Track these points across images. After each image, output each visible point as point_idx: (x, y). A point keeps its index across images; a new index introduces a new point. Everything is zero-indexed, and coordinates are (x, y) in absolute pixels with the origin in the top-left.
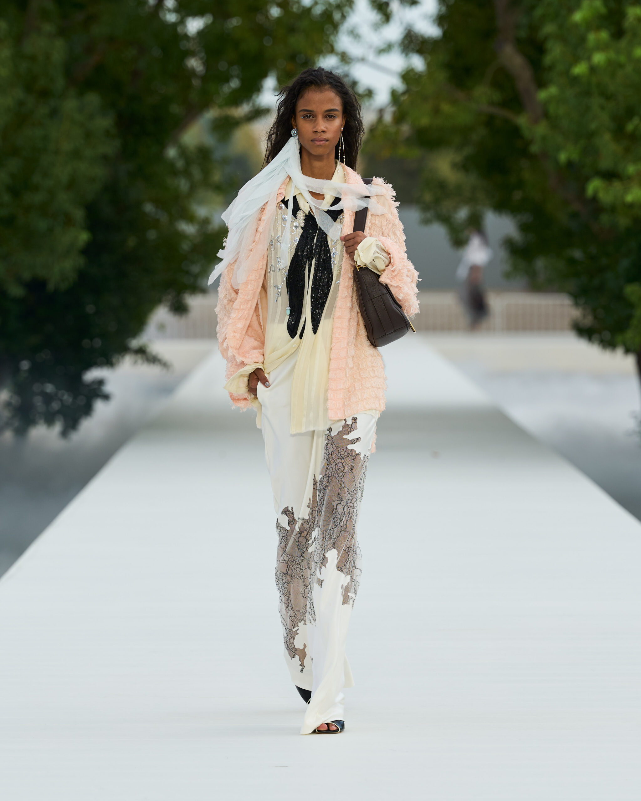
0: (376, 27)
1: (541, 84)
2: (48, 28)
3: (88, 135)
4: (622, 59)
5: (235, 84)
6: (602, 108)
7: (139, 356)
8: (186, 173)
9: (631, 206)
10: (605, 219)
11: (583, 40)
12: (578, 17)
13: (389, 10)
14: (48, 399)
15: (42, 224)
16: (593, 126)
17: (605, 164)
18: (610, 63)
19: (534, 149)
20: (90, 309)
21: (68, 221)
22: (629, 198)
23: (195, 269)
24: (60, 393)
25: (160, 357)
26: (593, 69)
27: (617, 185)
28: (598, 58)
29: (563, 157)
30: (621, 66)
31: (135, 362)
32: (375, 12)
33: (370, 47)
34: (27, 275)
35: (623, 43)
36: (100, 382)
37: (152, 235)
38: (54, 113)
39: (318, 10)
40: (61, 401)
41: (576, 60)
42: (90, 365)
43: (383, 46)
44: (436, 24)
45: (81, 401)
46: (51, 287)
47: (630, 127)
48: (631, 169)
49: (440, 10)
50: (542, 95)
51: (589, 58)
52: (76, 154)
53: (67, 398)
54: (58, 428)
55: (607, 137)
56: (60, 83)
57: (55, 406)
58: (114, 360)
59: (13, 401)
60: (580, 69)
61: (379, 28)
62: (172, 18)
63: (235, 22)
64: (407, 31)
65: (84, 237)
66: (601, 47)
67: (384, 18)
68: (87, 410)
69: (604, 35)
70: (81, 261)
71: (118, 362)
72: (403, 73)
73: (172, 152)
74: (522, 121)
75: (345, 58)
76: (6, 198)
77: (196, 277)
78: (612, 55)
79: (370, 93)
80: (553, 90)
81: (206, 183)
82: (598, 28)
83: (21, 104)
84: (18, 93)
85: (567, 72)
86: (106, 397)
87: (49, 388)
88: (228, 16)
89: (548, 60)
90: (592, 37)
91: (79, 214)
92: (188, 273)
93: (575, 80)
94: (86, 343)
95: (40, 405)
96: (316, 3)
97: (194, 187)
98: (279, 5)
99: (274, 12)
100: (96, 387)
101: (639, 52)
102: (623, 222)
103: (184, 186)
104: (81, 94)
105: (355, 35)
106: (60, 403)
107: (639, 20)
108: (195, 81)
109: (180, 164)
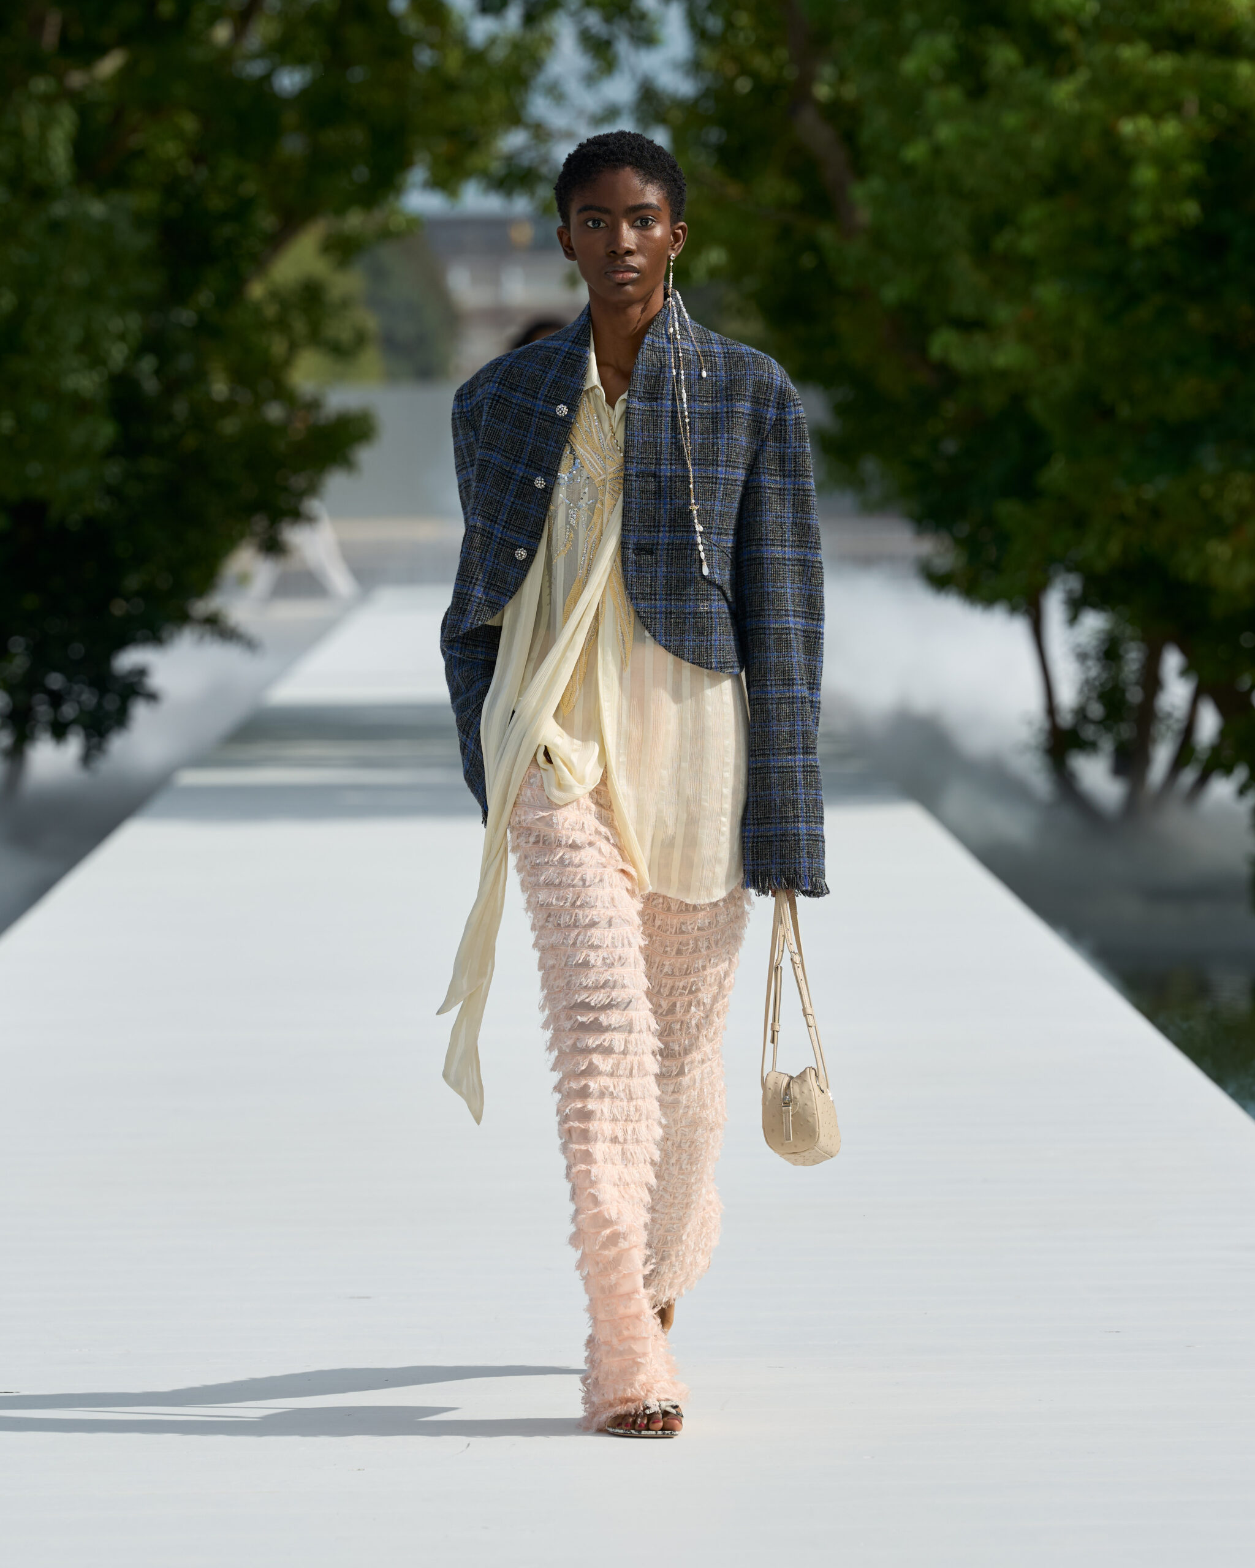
0: (590, 80)
1: (860, 172)
2: (43, 84)
3: (113, 262)
4: (985, 133)
5: (361, 173)
6: (955, 213)
7: (208, 627)
8: (282, 324)
9: (1003, 375)
11: (919, 102)
12: (910, 66)
13: (611, 54)
15: (40, 411)
16: (939, 244)
17: (962, 306)
18: (963, 139)
19: (846, 281)
20: (123, 549)
21: (81, 409)
22: (1000, 361)
23: (298, 481)
24: (76, 688)
25: (242, 630)
26: (937, 151)
27: (979, 338)
28: (945, 132)
30: (982, 144)
31: (201, 638)
32: (587, 55)
33: (580, 113)
34: (13, 495)
35: (986, 107)
36: (141, 673)
37: (229, 426)
39: (499, 54)
40: (79, 702)
41: (911, 136)
42: (123, 642)
44: (689, 77)
45: (111, 703)
46: (54, 515)
47: (1000, 243)
48: (1003, 313)
49: (694, 55)
50: (859, 191)
51: (930, 134)
52: (94, 294)
53: (88, 697)
54: (74, 746)
55: (964, 260)
57: (69, 711)
58: (164, 634)
60: (915, 152)
61: (595, 82)
62: (255, 69)
63: (358, 74)
65: (106, 431)
66: (949, 114)
67: (604, 66)
68: (120, 719)
69: (954, 94)
71: (171, 636)
73: (257, 290)
74: (826, 235)
75: (540, 133)
80: (875, 184)
81: (316, 338)
85: (894, 158)
86: (152, 697)
87: (55, 681)
88: (347, 64)
89: (866, 136)
90: (934, 99)
92: (285, 489)
93: (908, 170)
94: (119, 607)
95: (43, 710)
96: (493, 41)
97: (293, 347)
98: (432, 46)
99: (424, 57)
100: (135, 680)
101: (1011, 120)
102: (993, 400)
103: (278, 346)
104: (100, 192)
105: (556, 93)
106: (76, 706)
107: (1011, 70)
108: (298, 173)
109: (271, 311)
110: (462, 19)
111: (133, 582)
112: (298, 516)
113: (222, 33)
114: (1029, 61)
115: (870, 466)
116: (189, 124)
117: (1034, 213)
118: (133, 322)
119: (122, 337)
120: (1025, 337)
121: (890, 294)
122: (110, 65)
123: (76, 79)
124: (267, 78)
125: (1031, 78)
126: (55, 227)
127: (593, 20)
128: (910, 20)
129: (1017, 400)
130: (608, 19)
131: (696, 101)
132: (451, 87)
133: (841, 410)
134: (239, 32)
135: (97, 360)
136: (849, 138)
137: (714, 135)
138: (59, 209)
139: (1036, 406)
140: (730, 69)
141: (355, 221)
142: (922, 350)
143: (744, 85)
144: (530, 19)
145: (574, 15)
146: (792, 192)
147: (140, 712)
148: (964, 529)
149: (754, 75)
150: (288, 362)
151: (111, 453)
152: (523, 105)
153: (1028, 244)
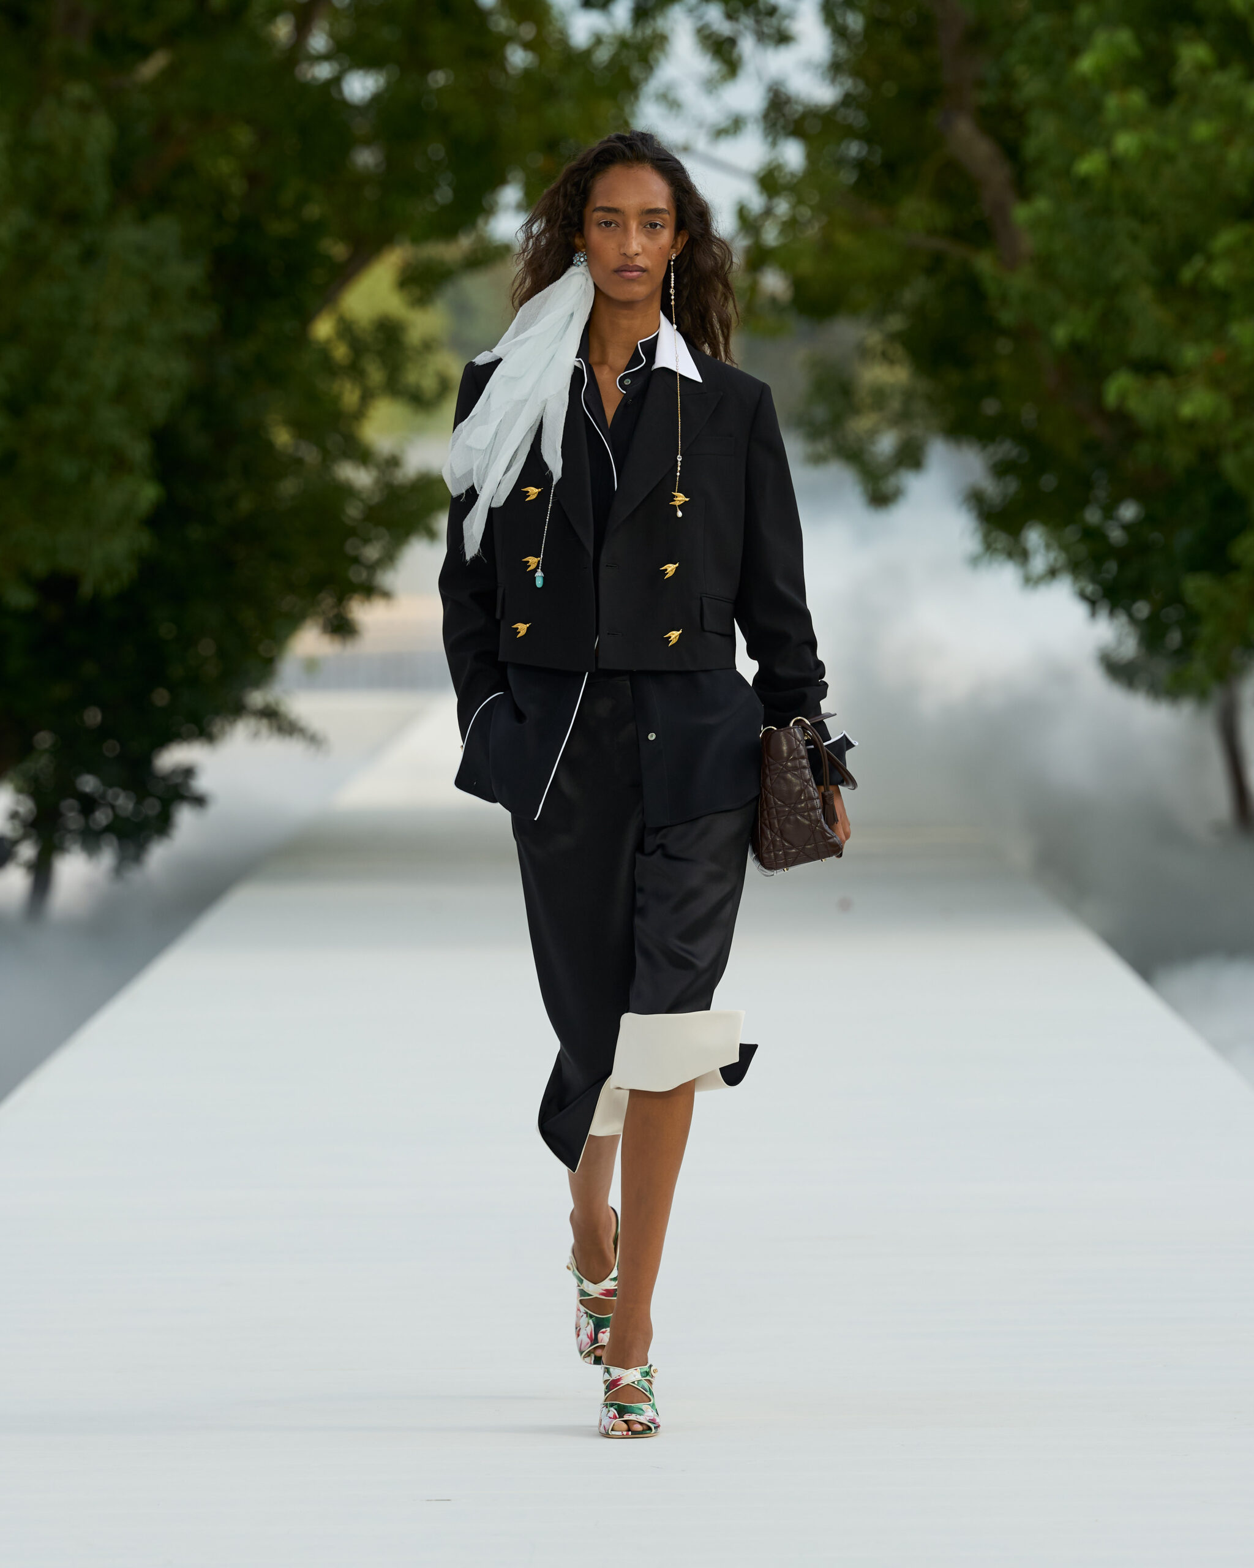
0: (711, 86)
1: (1023, 191)
2: (78, 91)
3: (156, 296)
4: (1172, 144)
5: (444, 194)
6: (1135, 238)
7: (265, 722)
8: (354, 370)
9: (1192, 425)
10: (1144, 451)
11: (1097, 107)
12: (1086, 64)
13: (735, 55)
14: (88, 804)
15: (69, 469)
16: (1117, 273)
17: (1141, 345)
18: (1147, 151)
19: (1007, 317)
20: (166, 630)
21: (119, 464)
22: (1187, 410)
23: (372, 552)
24: (110, 792)
25: (303, 723)
26: (1115, 164)
27: (1162, 384)
28: (1125, 143)
29: (1061, 334)
30: (1169, 158)
31: (256, 735)
32: (709, 57)
33: (700, 125)
34: (40, 567)
35: (1173, 114)
36: (188, 772)
37: (288, 487)
38: (89, 255)
39: (603, 55)
40: (113, 807)
41: (1086, 146)
42: (167, 738)
43: (724, 123)
44: (827, 82)
45: (152, 807)
46: (86, 589)
47: (1187, 274)
48: (1190, 354)
49: (835, 55)
50: (1021, 213)
51: (1108, 144)
52: (133, 334)
53: (124, 802)
54: (106, 859)
55: (1145, 294)
56: (102, 195)
57: (102, 817)
58: (215, 730)
59: (22, 810)
60: (1090, 164)
61: (716, 88)
62: (323, 71)
63: (439, 78)
64: (771, 94)
65: (149, 493)
66: (1127, 122)
67: (725, 69)
68: (162, 825)
69: (1136, 99)
70: (144, 540)
71: (223, 732)
72: (762, 174)
73: (323, 328)
74: (984, 263)
77: (373, 567)
78: (1151, 136)
80: (1042, 204)
81: (394, 386)
82: (1127, 84)
83: (25, 237)
84: (19, 217)
85: (1066, 172)
86: (199, 801)
87: (89, 783)
88: (427, 66)
89: (1032, 147)
90: (1112, 102)
91: (139, 450)
92: (356, 560)
93: (1082, 185)
94: (161, 697)
95: (72, 817)
96: (598, 40)
97: (367, 397)
98: (527, 46)
99: (518, 58)
100: (179, 780)
101: (1203, 130)
102: (1179, 457)
103: (350, 396)
104: (143, 218)
105: (670, 101)
106: (110, 812)
107: (1203, 70)
108: (370, 193)
109: (341, 352)
110: (562, 14)
112: (370, 591)
113: (283, 29)
114: (1223, 63)
115: (1034, 537)
116: (244, 136)
117: (1226, 238)
118: (179, 368)
119: (165, 385)
120: (1216, 383)
122: (152, 67)
123: (113, 82)
124: (336, 81)
125: (1226, 80)
126: (89, 253)
127: (714, 15)
128: (1084, 13)
129: (1208, 456)
130: (730, 16)
131: (834, 109)
133: (1001, 470)
134: (302, 29)
135: (137, 412)
136: (1011, 151)
137: (854, 149)
139: (1230, 464)
141: (435, 250)
142: (1098, 397)
143: (890, 89)
144: (641, 14)
145: (691, 11)
146: (942, 217)
147: (185, 817)
148: (1143, 609)
149: (902, 77)
150: (360, 414)
151: (152, 520)
152: (633, 114)
153: (1220, 274)
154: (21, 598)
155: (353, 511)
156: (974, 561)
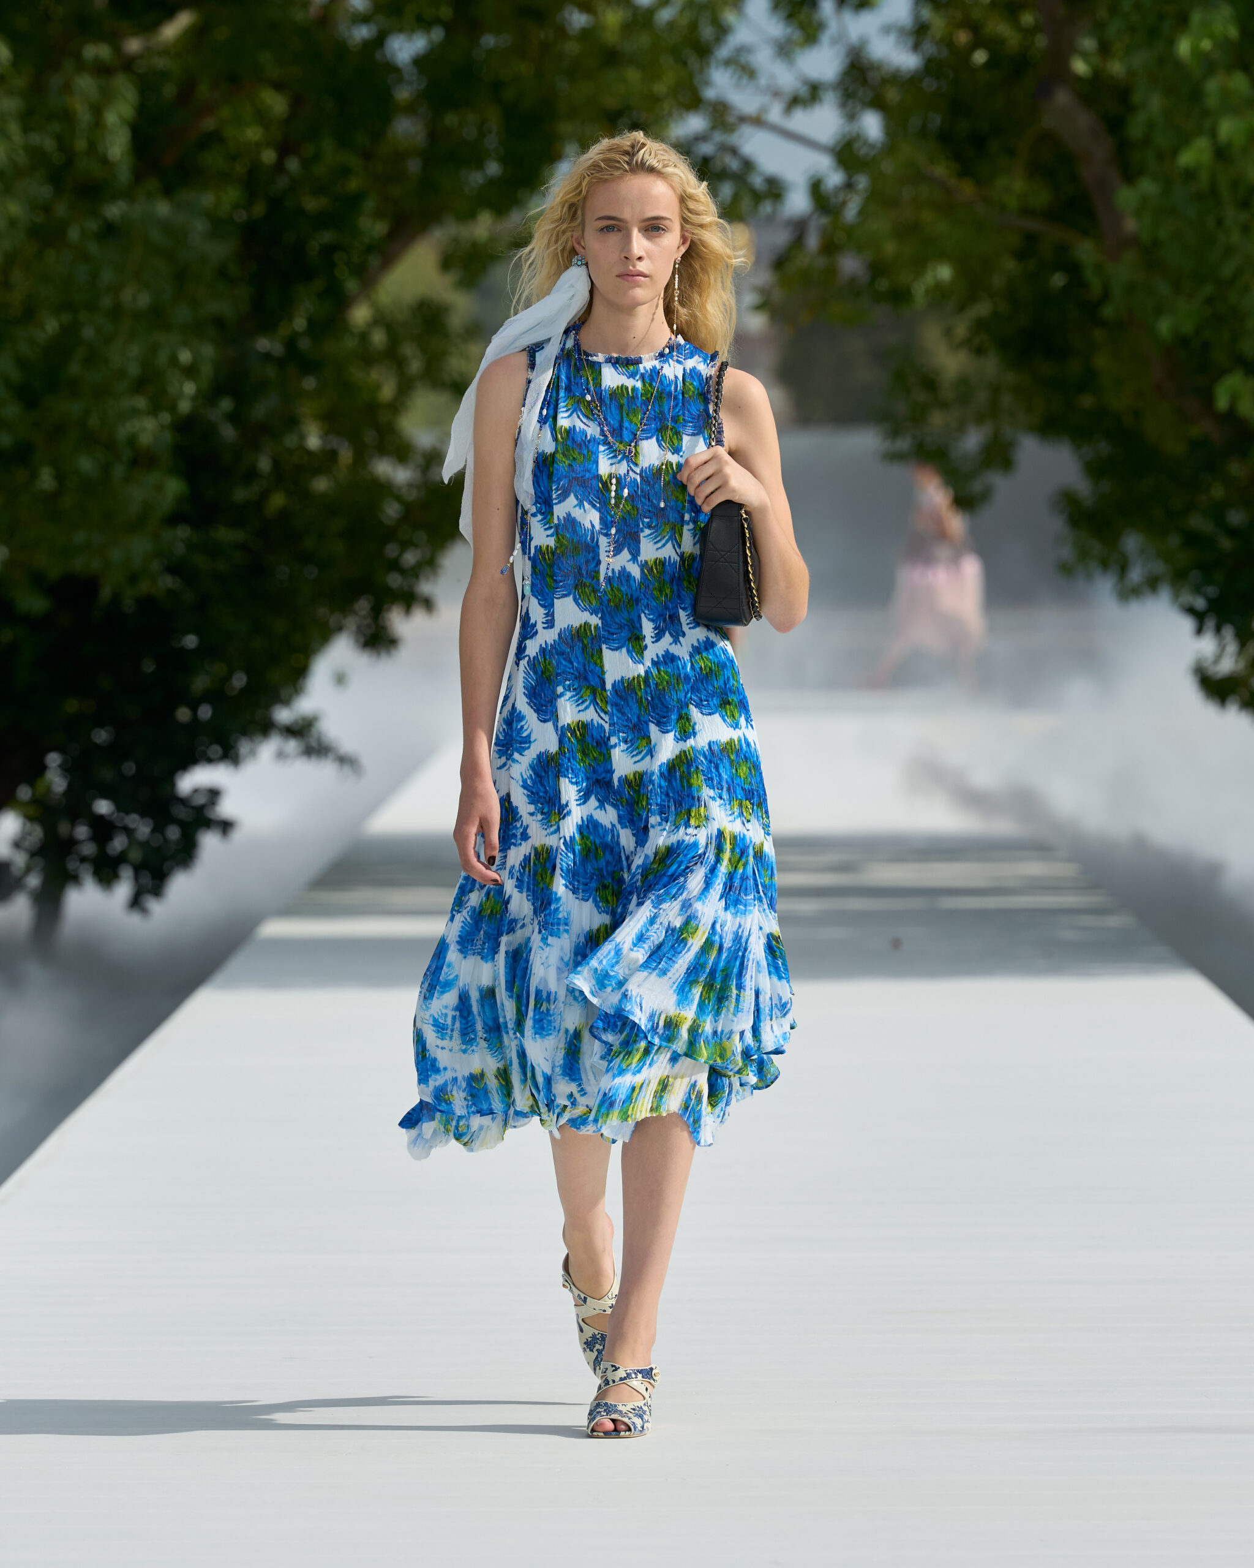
1: (1128, 172)
2: (95, 50)
3: (181, 276)
5: (494, 168)
7: (292, 741)
8: (392, 356)
11: (1198, 93)
12: (1184, 48)
14: (103, 829)
15: (86, 463)
20: (189, 642)
21: (140, 458)
23: (410, 558)
24: (129, 818)
25: (335, 744)
26: (1219, 152)
28: (1230, 128)
31: (284, 754)
33: (776, 94)
34: (55, 572)
36: (214, 794)
37: (321, 485)
39: (667, 16)
40: (130, 833)
42: (190, 760)
43: (803, 91)
44: (909, 47)
45: (173, 833)
46: (105, 593)
50: (1128, 194)
51: (1212, 131)
52: (157, 317)
53: (143, 829)
54: (123, 890)
56: (124, 168)
57: (118, 844)
58: (241, 750)
59: (29, 837)
60: (1193, 155)
61: (791, 52)
62: (360, 34)
63: (489, 41)
64: (852, 58)
65: (173, 489)
66: (1230, 107)
67: (801, 33)
68: (185, 854)
71: (248, 752)
72: (839, 148)
73: (360, 314)
74: (1086, 250)
75: (723, 116)
76: (12, 410)
77: (410, 573)
79: (775, 189)
80: (1147, 187)
81: (435, 377)
82: (1228, 69)
83: (42, 209)
84: (38, 188)
85: (1172, 159)
86: (226, 826)
87: (103, 807)
88: (477, 29)
89: (1137, 124)
90: (1212, 86)
91: (161, 442)
92: (395, 566)
93: (1186, 176)
94: (183, 714)
95: (85, 845)
97: (405, 387)
99: (575, 20)
100: (204, 802)
103: (387, 387)
104: (167, 190)
105: (742, 67)
106: (127, 838)
108: (414, 166)
109: (379, 338)
111: (200, 683)
112: (410, 600)
115: (1132, 542)
116: (276, 103)
119: (190, 372)
121: (1164, 327)
122: (173, 29)
123: (134, 45)
124: (378, 43)
126: (109, 231)
131: (918, 77)
132: (611, 58)
133: (1095, 470)
135: (160, 402)
136: (1115, 125)
138: (114, 211)
140: (963, 37)
141: (483, 227)
142: (1207, 398)
143: (980, 57)
146: (1042, 197)
147: (210, 844)
149: (993, 45)
150: (397, 406)
151: (174, 519)
152: (701, 80)
154: (33, 603)
155: (392, 510)
156: (1066, 570)
